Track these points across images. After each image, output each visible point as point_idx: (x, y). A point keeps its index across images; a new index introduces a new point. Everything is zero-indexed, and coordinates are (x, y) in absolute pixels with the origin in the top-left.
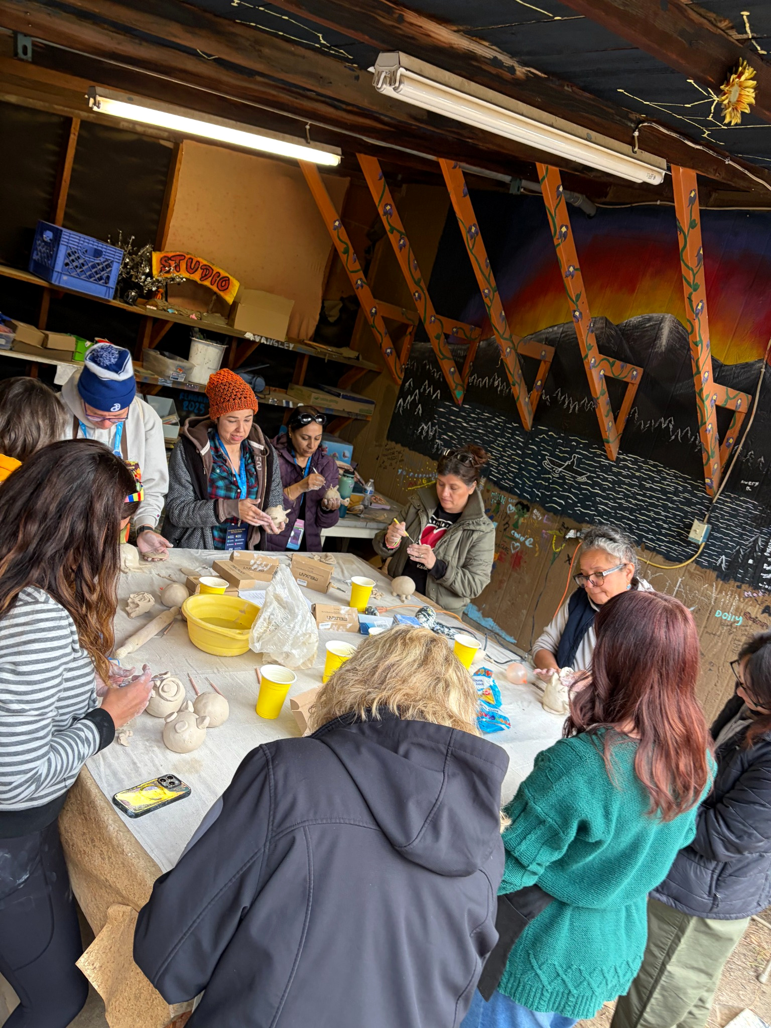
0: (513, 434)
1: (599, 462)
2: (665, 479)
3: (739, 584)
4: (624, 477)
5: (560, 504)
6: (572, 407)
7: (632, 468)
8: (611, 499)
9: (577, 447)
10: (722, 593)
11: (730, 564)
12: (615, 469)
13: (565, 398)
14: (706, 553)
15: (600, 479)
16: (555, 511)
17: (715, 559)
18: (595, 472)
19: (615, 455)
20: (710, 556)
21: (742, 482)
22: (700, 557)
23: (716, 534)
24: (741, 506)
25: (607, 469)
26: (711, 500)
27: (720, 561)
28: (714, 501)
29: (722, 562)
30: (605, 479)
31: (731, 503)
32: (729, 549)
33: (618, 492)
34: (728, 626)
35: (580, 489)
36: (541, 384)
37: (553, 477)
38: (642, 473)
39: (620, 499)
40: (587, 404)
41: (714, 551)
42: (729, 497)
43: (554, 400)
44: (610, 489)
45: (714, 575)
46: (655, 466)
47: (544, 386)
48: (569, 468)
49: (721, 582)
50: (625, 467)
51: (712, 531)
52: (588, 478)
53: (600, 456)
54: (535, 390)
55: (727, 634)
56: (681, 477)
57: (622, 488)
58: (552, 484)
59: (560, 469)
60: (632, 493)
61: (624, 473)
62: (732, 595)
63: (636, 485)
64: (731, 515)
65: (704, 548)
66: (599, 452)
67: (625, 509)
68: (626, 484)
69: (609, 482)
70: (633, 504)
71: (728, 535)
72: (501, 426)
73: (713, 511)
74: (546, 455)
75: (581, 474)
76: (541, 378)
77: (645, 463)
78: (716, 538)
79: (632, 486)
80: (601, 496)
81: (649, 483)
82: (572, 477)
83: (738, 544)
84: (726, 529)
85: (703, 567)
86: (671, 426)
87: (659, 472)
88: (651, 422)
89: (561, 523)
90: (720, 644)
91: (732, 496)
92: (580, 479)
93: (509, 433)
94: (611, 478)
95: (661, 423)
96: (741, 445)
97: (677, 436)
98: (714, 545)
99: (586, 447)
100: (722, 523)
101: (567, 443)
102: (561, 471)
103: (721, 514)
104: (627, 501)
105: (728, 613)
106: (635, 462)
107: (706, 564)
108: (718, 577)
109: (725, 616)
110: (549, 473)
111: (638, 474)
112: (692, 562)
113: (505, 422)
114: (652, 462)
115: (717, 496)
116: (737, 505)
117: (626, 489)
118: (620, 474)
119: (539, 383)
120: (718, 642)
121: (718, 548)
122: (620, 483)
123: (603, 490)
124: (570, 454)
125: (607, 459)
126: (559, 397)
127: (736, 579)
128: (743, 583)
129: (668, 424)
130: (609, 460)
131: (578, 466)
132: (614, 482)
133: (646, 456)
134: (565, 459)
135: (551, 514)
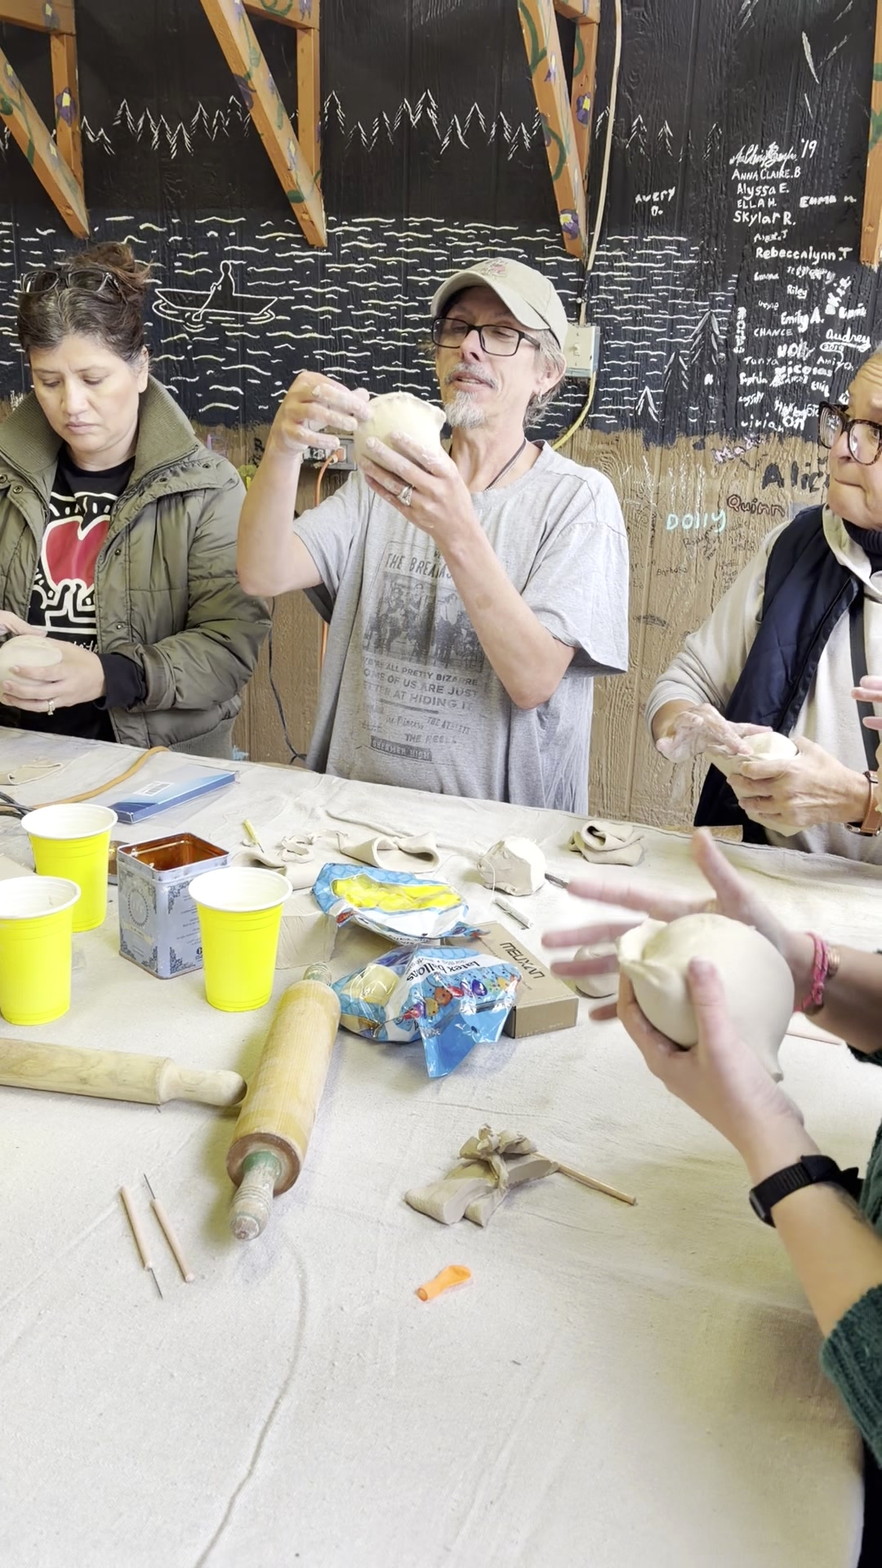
0: (49, 258)
1: (289, 261)
2: (458, 251)
3: (697, 439)
4: (362, 278)
5: (231, 398)
6: (173, 142)
7: (374, 252)
8: (348, 343)
9: (223, 240)
10: (666, 473)
11: (667, 403)
12: (334, 267)
13: (147, 121)
14: (608, 394)
15: (307, 302)
16: (228, 419)
17: (631, 403)
18: (287, 290)
19: (323, 231)
20: (617, 398)
21: (638, 199)
22: (595, 408)
23: (615, 344)
24: (652, 259)
25: (315, 274)
26: (581, 269)
27: (641, 402)
28: (590, 267)
29: (646, 404)
30: (320, 300)
31: (626, 258)
32: (655, 366)
33: (359, 322)
34: (698, 541)
35: (268, 344)
36: (73, 102)
37: (191, 335)
38: (399, 254)
39: (369, 335)
40: (210, 121)
41: (622, 384)
42: (620, 245)
43: (121, 135)
44: (339, 320)
45: (636, 438)
46: (425, 228)
47: (83, 106)
48: (223, 300)
49: (659, 449)
50: (356, 254)
51: (602, 338)
52: (277, 309)
53: (286, 245)
54: (62, 123)
55: (701, 559)
56: (494, 234)
57: (366, 307)
58: (195, 352)
59: (202, 311)
60: (393, 313)
61: (359, 268)
62: (689, 470)
63: (396, 290)
64: (640, 287)
65: (597, 385)
66: (280, 236)
67: (388, 358)
68: (371, 296)
69: (331, 302)
70: (405, 339)
71: (641, 335)
72: (9, 246)
73: (594, 290)
74: (155, 285)
75: (257, 306)
76: (66, 84)
77: (400, 227)
78: (617, 353)
79: (387, 294)
80: (323, 344)
81: (425, 275)
82: (238, 319)
83: (671, 347)
84: (635, 323)
85: (608, 429)
86: (433, 116)
87: (440, 241)
88: (382, 121)
89: (252, 443)
90: (693, 587)
91: (626, 239)
92: (259, 318)
93: (36, 259)
94: (330, 291)
95: (405, 115)
96: (612, 110)
97: (454, 136)
98: (617, 370)
99: (246, 233)
100: (620, 313)
101: (195, 237)
102: (206, 315)
103: (611, 292)
104: (388, 336)
105: (693, 513)
106: (376, 234)
107: (612, 420)
108: (646, 440)
109: (688, 522)
110: (178, 329)
111: (391, 261)
112: (581, 427)
113: (17, 233)
114: (416, 221)
115: (594, 252)
116: (641, 258)
117: (375, 307)
118: (348, 274)
119: (66, 100)
120: (687, 585)
121: (630, 374)
122: (357, 296)
123: (323, 327)
124: (212, 262)
125: (306, 245)
126: (130, 125)
127: (688, 431)
128: (705, 433)
129: (424, 111)
130: (311, 248)
131: (243, 288)
132: (341, 301)
133: (398, 209)
134: (204, 282)
135: (221, 428)
